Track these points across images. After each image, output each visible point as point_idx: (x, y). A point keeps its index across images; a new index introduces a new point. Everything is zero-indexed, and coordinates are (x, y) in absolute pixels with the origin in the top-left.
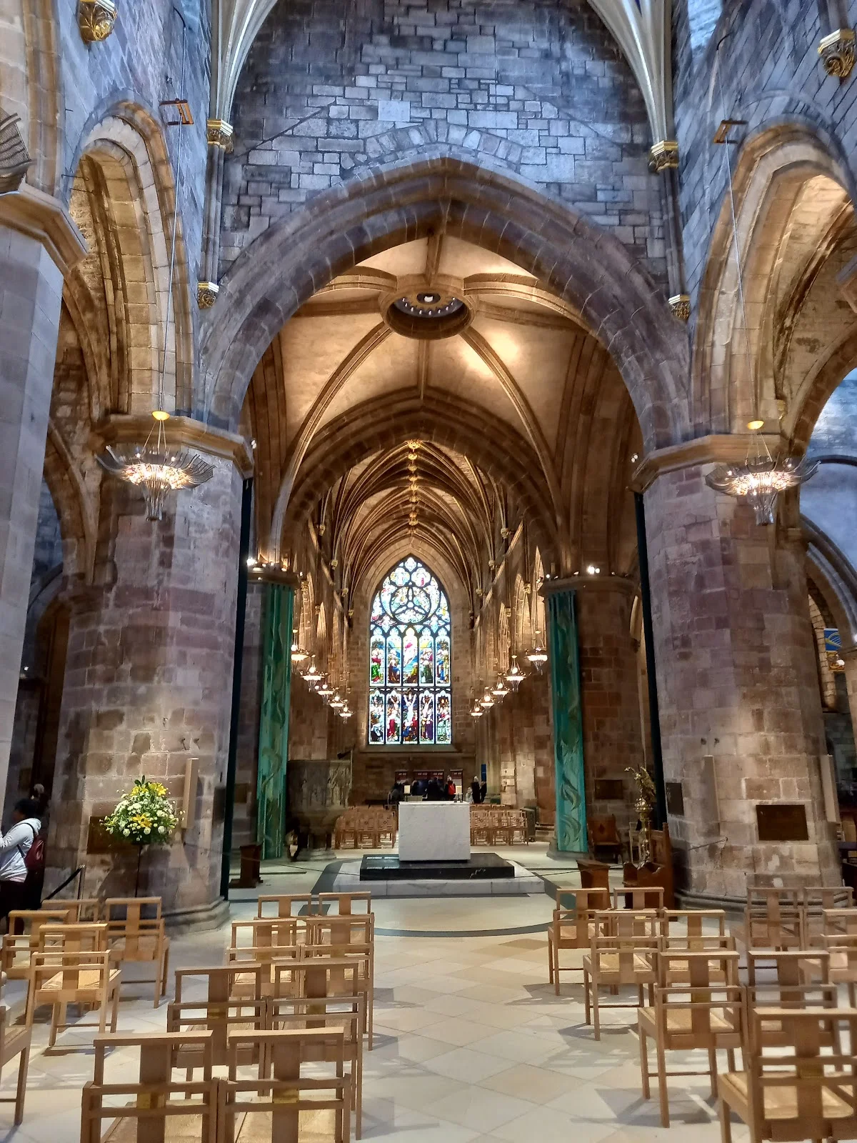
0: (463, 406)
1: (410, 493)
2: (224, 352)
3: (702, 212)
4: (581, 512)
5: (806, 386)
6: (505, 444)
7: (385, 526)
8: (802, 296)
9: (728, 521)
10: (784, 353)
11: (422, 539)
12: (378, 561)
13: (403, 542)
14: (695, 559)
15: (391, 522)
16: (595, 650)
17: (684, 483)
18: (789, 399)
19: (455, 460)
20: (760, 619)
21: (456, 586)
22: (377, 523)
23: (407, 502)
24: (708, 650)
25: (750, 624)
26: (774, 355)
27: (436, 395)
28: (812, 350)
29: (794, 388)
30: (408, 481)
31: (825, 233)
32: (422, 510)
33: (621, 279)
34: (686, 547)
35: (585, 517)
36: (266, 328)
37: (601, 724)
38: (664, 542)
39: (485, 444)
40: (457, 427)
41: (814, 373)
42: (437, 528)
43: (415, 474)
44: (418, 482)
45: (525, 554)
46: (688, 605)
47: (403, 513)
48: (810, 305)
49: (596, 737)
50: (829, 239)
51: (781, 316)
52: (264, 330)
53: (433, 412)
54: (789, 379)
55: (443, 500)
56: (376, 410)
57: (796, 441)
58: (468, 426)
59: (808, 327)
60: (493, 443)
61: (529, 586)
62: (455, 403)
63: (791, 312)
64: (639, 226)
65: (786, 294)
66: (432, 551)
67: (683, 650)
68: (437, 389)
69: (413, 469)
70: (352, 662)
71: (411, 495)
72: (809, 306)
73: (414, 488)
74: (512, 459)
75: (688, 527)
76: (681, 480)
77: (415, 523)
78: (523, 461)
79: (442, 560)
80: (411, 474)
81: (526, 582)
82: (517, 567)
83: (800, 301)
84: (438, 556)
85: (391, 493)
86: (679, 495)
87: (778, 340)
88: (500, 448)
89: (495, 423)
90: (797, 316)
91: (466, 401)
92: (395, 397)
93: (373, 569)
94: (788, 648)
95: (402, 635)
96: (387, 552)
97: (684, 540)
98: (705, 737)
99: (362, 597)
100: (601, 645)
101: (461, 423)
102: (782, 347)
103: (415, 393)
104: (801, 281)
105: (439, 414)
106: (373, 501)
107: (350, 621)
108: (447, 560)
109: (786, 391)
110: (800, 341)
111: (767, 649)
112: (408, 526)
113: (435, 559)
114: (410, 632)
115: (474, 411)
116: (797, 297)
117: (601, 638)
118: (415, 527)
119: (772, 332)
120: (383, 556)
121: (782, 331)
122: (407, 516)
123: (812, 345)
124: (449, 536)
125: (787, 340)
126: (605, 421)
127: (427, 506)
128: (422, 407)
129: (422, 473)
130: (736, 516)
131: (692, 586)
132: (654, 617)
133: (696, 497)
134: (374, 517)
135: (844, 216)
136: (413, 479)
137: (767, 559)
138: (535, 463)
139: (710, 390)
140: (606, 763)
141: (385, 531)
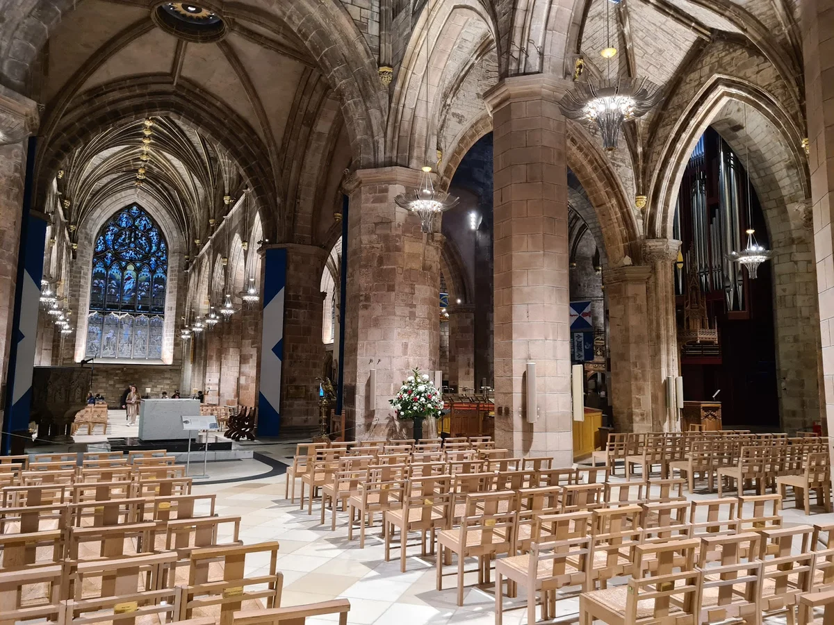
0: (209, 98)
1: (142, 152)
2: (18, 25)
3: (407, 15)
4: (297, 197)
5: (455, 144)
6: (241, 136)
7: (114, 176)
8: (459, 86)
9: (401, 224)
10: (444, 121)
11: (147, 191)
12: (105, 204)
13: (130, 192)
14: (379, 246)
15: (120, 174)
16: (296, 297)
17: (377, 194)
18: (444, 151)
19: (187, 133)
20: (413, 288)
21: (175, 234)
22: (107, 173)
23: (138, 159)
24: (381, 305)
25: (407, 290)
26: (439, 121)
27: (187, 85)
28: (460, 122)
29: (448, 145)
30: (141, 142)
31: (476, 48)
32: (150, 167)
33: (349, 43)
34: (375, 237)
35: (298, 201)
36: (60, 11)
37: (295, 348)
38: (360, 232)
39: (225, 133)
40: (203, 114)
41: (459, 137)
42: (162, 185)
43: (149, 137)
44: (151, 144)
45: (244, 219)
46: (371, 275)
47: (133, 168)
48: (462, 91)
49: (291, 357)
50: (478, 53)
51: (445, 96)
52: (57, 13)
53: (182, 97)
54: (445, 138)
55: (171, 163)
56: (132, 86)
57: (445, 178)
58: (212, 115)
59: (459, 106)
60: (231, 132)
61: (246, 244)
62: (203, 95)
63: (451, 95)
64: (364, 8)
65: (450, 82)
66: (156, 203)
67: (365, 303)
68: (187, 80)
69: (147, 133)
70: (74, 289)
71: (143, 154)
72: (461, 93)
73: (146, 149)
74: (246, 148)
75: (376, 224)
76: (375, 193)
77: (143, 177)
78: (255, 151)
79: (164, 212)
80: (145, 137)
81: (244, 241)
82: (236, 228)
83: (457, 89)
84: (161, 208)
85: (123, 150)
86: (373, 202)
87: (442, 111)
88: (237, 137)
89: (234, 117)
90: (455, 98)
91: (213, 96)
92: (151, 79)
93: (99, 211)
94: (426, 306)
95: (123, 269)
96: (114, 198)
97: (373, 232)
98: (373, 358)
99: (87, 234)
100: (301, 294)
101: (207, 112)
102: (443, 117)
103: (170, 79)
104: (459, 76)
105: (189, 101)
106: (106, 153)
107: (74, 252)
108: (169, 212)
109: (442, 145)
110: (454, 114)
111: (415, 306)
112: (137, 180)
113: (157, 210)
114: (131, 267)
115: (218, 104)
116: (456, 86)
117: (301, 289)
118: (142, 181)
119: (440, 106)
120: (109, 201)
121: (444, 106)
122: (136, 171)
123: (461, 119)
124: (172, 193)
125: (447, 112)
126: (320, 134)
127: (156, 166)
128: (174, 91)
129: (154, 137)
130: (406, 221)
131: (375, 263)
132: (348, 280)
133: (383, 205)
134: (105, 168)
135: (488, 41)
136: (147, 141)
137: (421, 250)
138: (264, 155)
139: (399, 136)
140: (296, 374)
141: (115, 179)
